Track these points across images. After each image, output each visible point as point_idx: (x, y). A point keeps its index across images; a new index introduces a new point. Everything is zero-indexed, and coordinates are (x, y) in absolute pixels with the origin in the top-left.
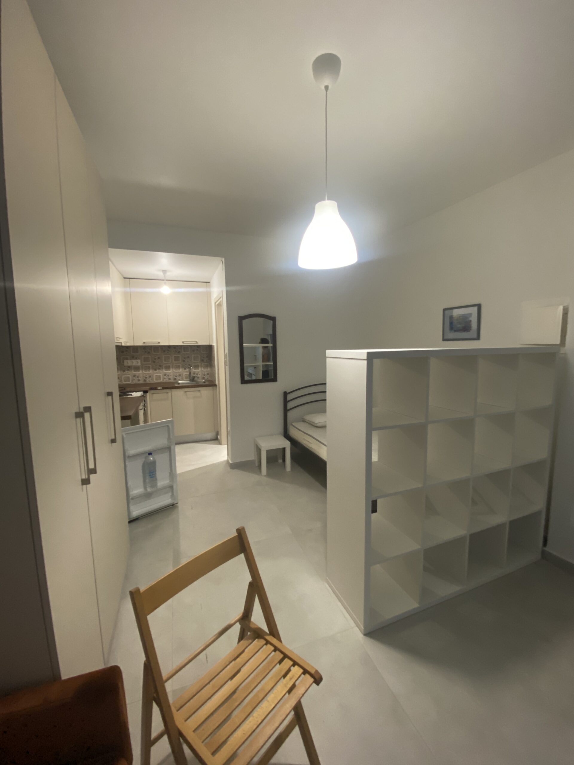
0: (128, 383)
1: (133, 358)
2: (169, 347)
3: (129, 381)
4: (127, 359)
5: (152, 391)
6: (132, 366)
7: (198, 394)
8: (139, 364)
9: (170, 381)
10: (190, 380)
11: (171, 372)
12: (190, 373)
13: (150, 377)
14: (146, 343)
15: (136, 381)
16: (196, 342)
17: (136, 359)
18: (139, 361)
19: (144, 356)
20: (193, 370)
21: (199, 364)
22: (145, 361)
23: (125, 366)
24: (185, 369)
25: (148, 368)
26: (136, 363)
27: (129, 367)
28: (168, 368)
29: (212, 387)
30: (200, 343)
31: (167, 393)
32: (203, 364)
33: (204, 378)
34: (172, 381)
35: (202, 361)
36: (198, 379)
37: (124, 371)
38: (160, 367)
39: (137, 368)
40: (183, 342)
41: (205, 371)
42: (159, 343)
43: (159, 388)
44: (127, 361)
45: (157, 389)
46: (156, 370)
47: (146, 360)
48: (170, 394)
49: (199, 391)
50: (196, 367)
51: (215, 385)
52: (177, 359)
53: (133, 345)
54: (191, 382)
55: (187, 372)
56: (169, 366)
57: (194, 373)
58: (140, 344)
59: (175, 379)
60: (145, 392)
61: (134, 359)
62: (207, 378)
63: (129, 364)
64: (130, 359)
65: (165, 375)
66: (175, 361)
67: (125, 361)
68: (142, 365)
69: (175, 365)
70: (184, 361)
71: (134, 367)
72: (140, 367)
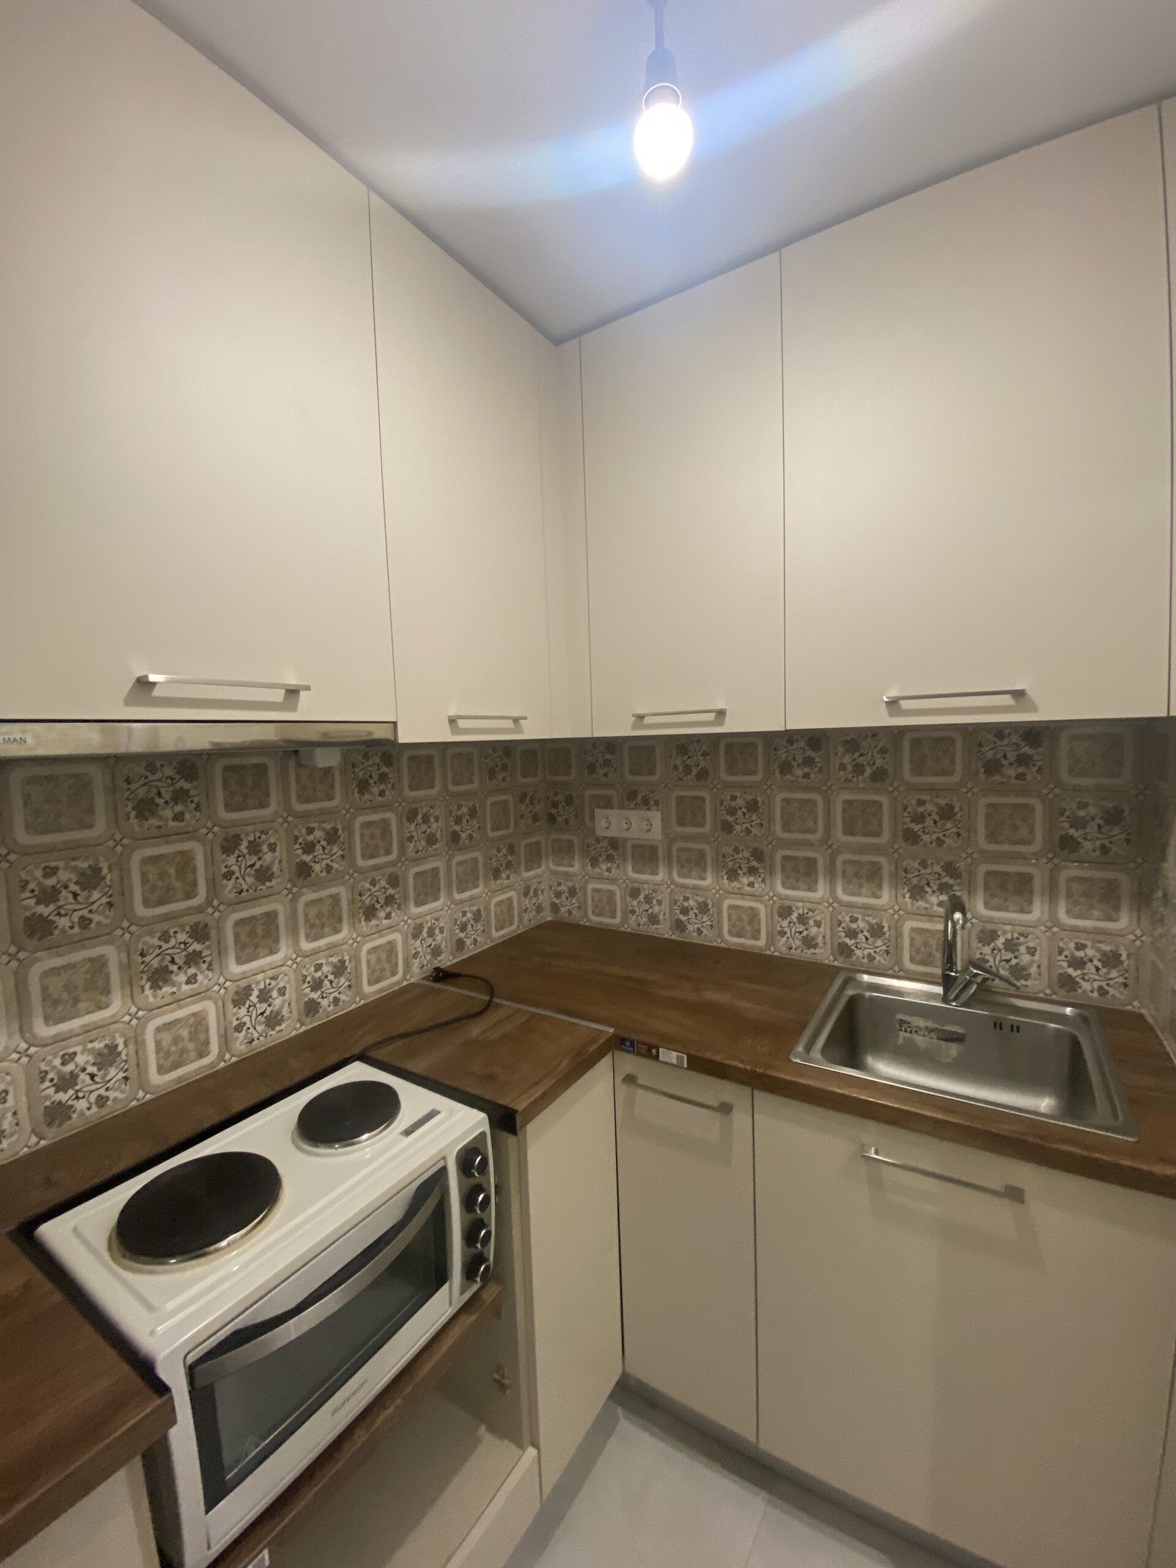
0: (607, 921)
1: (634, 798)
2: (816, 739)
3: (613, 916)
4: (608, 805)
6: (625, 840)
8: (656, 834)
9: (808, 954)
10: (947, 982)
13: (703, 908)
14: (648, 720)
17: (646, 803)
18: (656, 817)
19: (678, 794)
20: (981, 909)
22: (681, 822)
23: (598, 841)
24: (917, 892)
25: (695, 863)
26: (647, 826)
27: (614, 843)
28: (802, 871)
32: (1071, 871)
34: (823, 954)
35: (1067, 845)
37: (595, 862)
38: (758, 862)
39: (646, 856)
41: (1084, 930)
42: (721, 714)
43: (670, 1056)
44: (607, 812)
46: (733, 875)
47: (688, 812)
48: (740, 1119)
50: (1012, 891)
52: (861, 820)
53: (590, 736)
55: (929, 916)
56: (811, 863)
57: (988, 936)
58: (619, 727)
59: (845, 951)
61: (637, 807)
63: (613, 833)
64: (622, 807)
65: (785, 912)
66: (849, 830)
67: (598, 811)
68: (670, 839)
69: (840, 859)
70: (911, 837)
71: (634, 846)
72: (661, 853)
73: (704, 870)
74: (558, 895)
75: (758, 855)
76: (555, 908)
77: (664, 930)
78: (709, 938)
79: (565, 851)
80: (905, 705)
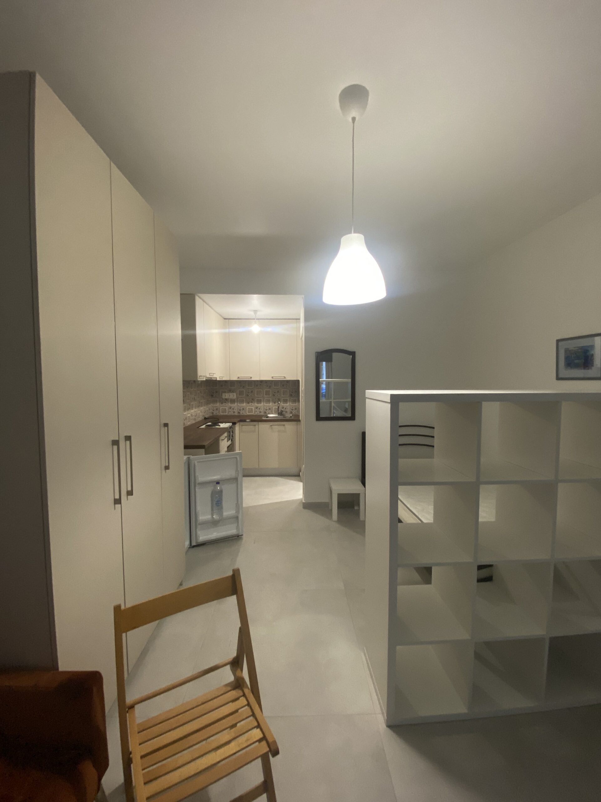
0: (224, 414)
1: (230, 391)
2: (262, 381)
4: (225, 392)
5: (242, 423)
6: (228, 399)
7: (282, 428)
8: (235, 397)
9: (260, 414)
10: (278, 414)
11: (262, 405)
12: (279, 407)
13: (243, 409)
14: (240, 378)
15: (231, 413)
16: (285, 377)
17: (233, 392)
18: (235, 394)
19: (239, 390)
20: (282, 404)
21: (288, 399)
22: (240, 395)
23: (223, 399)
24: (275, 403)
25: (242, 402)
26: (233, 396)
27: (226, 399)
28: (259, 401)
29: (296, 422)
30: (288, 379)
31: (255, 425)
32: (292, 399)
33: (291, 413)
34: (262, 414)
35: (291, 395)
36: (286, 413)
37: (222, 403)
38: (253, 400)
39: (233, 401)
40: (272, 377)
41: (291, 406)
42: (251, 377)
43: (248, 420)
44: (225, 394)
45: (246, 421)
46: (248, 403)
47: (241, 393)
48: (257, 426)
49: (284, 425)
50: (285, 401)
51: (299, 421)
52: (267, 393)
53: (229, 380)
54: (279, 416)
55: (276, 406)
56: (261, 400)
57: (283, 408)
58: (235, 378)
59: (265, 412)
60: (234, 424)
61: (231, 393)
62: (295, 413)
63: (226, 397)
64: (228, 393)
65: (257, 408)
66: (266, 395)
67: (223, 394)
68: (237, 398)
69: (266, 399)
70: (274, 395)
71: (231, 400)
72: (236, 400)
73: (244, 402)
74: (213, 410)
75: (253, 399)
76: (213, 413)
77: (236, 414)
78: (245, 414)
79: (215, 402)
80: (274, 378)
